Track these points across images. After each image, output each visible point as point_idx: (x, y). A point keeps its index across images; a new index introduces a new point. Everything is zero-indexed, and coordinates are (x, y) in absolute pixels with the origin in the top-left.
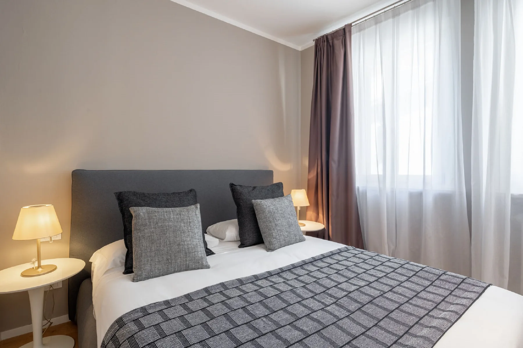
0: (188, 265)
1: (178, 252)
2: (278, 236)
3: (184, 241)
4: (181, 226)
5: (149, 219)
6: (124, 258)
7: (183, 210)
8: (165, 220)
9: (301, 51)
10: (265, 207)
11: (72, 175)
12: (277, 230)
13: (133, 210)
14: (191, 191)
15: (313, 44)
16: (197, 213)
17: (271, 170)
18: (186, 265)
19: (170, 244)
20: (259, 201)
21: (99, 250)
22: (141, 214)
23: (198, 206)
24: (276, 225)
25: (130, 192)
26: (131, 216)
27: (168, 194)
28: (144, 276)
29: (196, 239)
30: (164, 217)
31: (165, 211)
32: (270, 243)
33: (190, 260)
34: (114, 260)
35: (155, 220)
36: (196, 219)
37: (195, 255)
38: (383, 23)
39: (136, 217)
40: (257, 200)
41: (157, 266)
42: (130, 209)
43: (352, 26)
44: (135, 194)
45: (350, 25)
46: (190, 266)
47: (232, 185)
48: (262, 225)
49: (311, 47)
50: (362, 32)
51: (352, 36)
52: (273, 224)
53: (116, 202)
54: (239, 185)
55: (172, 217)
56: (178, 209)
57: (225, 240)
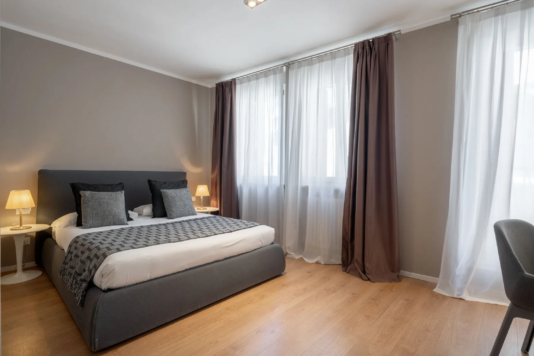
0: (115, 222)
1: (109, 215)
2: (176, 211)
3: (113, 210)
4: (111, 202)
5: (92, 197)
6: (76, 220)
7: (113, 194)
8: (101, 198)
9: (211, 88)
10: (169, 193)
11: (39, 173)
12: (175, 207)
13: (82, 193)
14: (120, 184)
15: (215, 86)
16: (122, 196)
17: (185, 171)
18: (114, 222)
19: (104, 211)
20: (165, 190)
21: (57, 220)
22: (87, 194)
23: (123, 192)
24: (175, 205)
25: (79, 183)
26: (81, 196)
27: (104, 185)
28: (88, 226)
29: (120, 209)
30: (101, 196)
31: (102, 193)
32: (171, 215)
33: (116, 220)
34: (70, 221)
35: (95, 198)
36: (121, 199)
37: (119, 217)
38: (252, 82)
39: (83, 196)
40: (164, 190)
41: (96, 222)
42: (80, 192)
43: (236, 80)
44: (83, 184)
45: (234, 80)
46: (116, 223)
47: (149, 181)
48: (166, 204)
49: (215, 87)
50: (242, 85)
51: (236, 86)
52: (174, 204)
53: (71, 189)
54: (154, 181)
55: (106, 197)
56: (110, 193)
57: (143, 215)
